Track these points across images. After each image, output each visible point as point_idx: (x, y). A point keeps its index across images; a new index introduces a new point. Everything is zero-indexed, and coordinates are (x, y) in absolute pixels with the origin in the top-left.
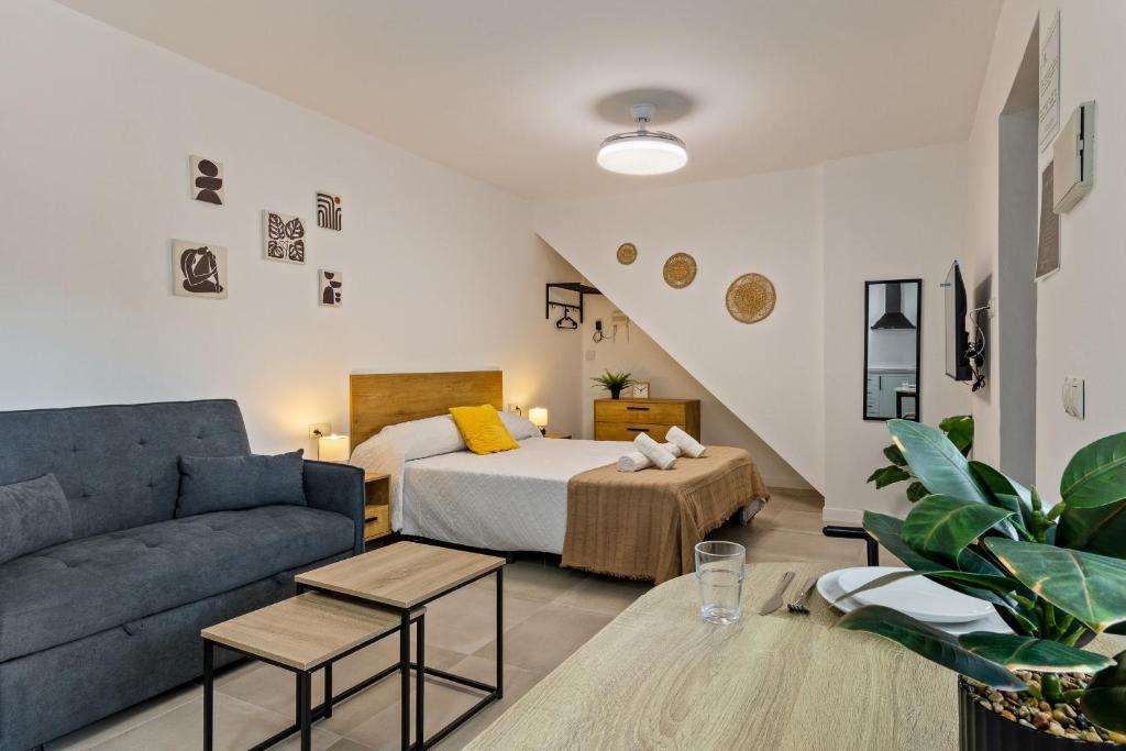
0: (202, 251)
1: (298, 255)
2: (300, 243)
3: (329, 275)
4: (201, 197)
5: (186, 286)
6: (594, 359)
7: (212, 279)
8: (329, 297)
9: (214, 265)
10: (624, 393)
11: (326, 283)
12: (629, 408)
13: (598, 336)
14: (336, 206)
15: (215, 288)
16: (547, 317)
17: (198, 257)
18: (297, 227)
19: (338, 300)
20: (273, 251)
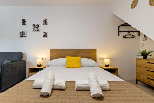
0: (23, 32)
1: (38, 30)
2: (39, 28)
3: (44, 33)
4: (23, 24)
5: (20, 37)
6: (143, 46)
7: (24, 35)
8: (45, 36)
9: (24, 33)
10: (148, 57)
11: (44, 34)
12: (148, 63)
13: (145, 39)
14: (46, 20)
15: (25, 37)
16: (119, 35)
17: (22, 33)
18: (38, 26)
19: (47, 37)
20: (34, 30)
